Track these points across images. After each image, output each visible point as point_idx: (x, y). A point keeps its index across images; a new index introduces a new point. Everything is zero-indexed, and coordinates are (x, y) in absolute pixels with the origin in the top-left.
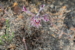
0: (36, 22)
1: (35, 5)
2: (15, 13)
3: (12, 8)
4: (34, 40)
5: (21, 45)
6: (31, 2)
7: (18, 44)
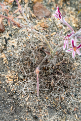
0: (73, 45)
1: (74, 9)
2: (33, 15)
3: (30, 4)
4: (56, 76)
5: (28, 78)
6: (68, 3)
7: (24, 76)
